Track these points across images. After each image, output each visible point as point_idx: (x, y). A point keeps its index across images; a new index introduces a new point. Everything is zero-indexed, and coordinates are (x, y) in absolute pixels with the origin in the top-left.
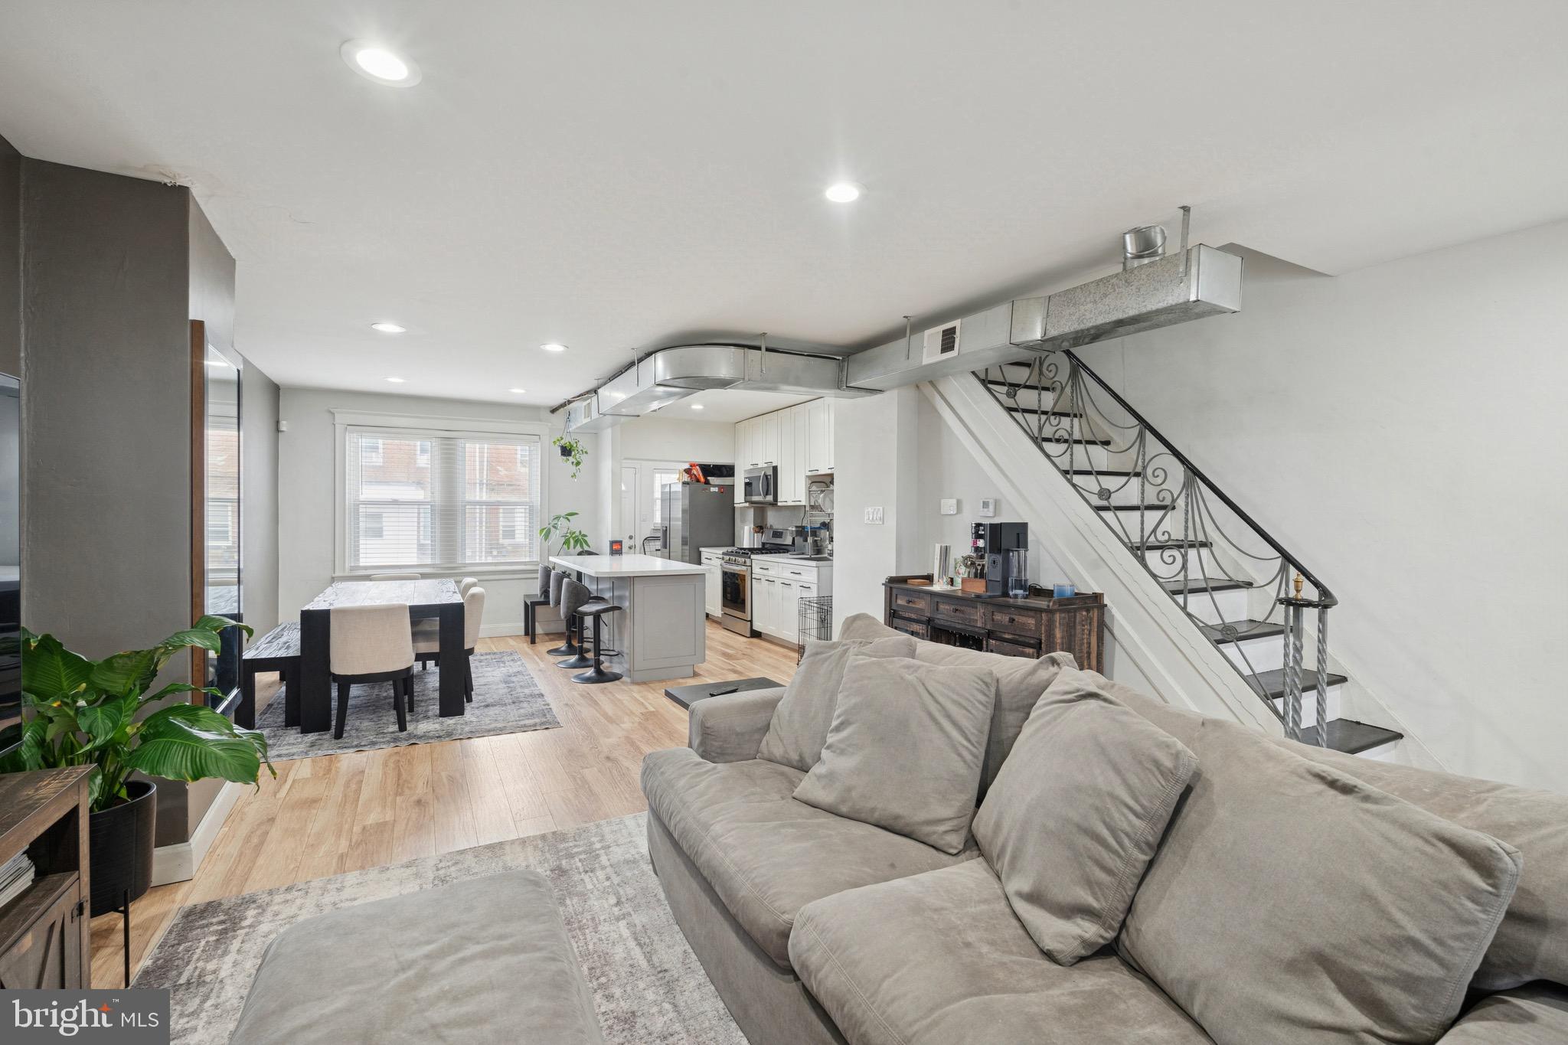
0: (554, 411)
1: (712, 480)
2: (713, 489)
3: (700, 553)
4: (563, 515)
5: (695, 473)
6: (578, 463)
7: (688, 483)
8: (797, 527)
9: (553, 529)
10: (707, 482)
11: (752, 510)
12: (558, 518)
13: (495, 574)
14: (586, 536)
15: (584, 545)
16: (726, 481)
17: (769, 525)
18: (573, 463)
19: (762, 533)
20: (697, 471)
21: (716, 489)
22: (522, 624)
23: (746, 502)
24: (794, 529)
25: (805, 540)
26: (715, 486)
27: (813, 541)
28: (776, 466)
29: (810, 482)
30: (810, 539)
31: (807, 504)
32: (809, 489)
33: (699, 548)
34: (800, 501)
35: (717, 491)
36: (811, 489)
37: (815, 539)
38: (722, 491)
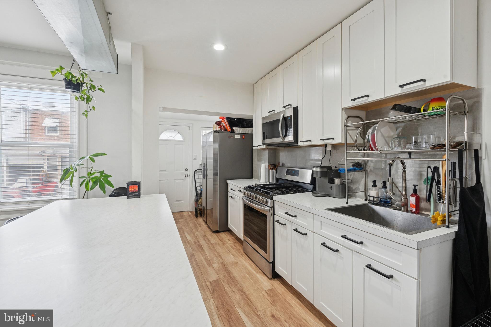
1: (237, 130)
2: (237, 136)
3: (227, 184)
5: (224, 124)
7: (218, 132)
8: (321, 167)
10: (232, 131)
11: (267, 152)
16: (247, 131)
17: (281, 164)
19: (276, 170)
20: (225, 123)
21: (239, 137)
23: (263, 144)
25: (332, 181)
26: (238, 134)
27: (340, 183)
28: (298, 107)
29: (346, 117)
30: (337, 181)
31: (344, 142)
32: (345, 125)
33: (227, 180)
34: (333, 139)
35: (240, 137)
36: (346, 125)
37: (342, 181)
38: (244, 138)
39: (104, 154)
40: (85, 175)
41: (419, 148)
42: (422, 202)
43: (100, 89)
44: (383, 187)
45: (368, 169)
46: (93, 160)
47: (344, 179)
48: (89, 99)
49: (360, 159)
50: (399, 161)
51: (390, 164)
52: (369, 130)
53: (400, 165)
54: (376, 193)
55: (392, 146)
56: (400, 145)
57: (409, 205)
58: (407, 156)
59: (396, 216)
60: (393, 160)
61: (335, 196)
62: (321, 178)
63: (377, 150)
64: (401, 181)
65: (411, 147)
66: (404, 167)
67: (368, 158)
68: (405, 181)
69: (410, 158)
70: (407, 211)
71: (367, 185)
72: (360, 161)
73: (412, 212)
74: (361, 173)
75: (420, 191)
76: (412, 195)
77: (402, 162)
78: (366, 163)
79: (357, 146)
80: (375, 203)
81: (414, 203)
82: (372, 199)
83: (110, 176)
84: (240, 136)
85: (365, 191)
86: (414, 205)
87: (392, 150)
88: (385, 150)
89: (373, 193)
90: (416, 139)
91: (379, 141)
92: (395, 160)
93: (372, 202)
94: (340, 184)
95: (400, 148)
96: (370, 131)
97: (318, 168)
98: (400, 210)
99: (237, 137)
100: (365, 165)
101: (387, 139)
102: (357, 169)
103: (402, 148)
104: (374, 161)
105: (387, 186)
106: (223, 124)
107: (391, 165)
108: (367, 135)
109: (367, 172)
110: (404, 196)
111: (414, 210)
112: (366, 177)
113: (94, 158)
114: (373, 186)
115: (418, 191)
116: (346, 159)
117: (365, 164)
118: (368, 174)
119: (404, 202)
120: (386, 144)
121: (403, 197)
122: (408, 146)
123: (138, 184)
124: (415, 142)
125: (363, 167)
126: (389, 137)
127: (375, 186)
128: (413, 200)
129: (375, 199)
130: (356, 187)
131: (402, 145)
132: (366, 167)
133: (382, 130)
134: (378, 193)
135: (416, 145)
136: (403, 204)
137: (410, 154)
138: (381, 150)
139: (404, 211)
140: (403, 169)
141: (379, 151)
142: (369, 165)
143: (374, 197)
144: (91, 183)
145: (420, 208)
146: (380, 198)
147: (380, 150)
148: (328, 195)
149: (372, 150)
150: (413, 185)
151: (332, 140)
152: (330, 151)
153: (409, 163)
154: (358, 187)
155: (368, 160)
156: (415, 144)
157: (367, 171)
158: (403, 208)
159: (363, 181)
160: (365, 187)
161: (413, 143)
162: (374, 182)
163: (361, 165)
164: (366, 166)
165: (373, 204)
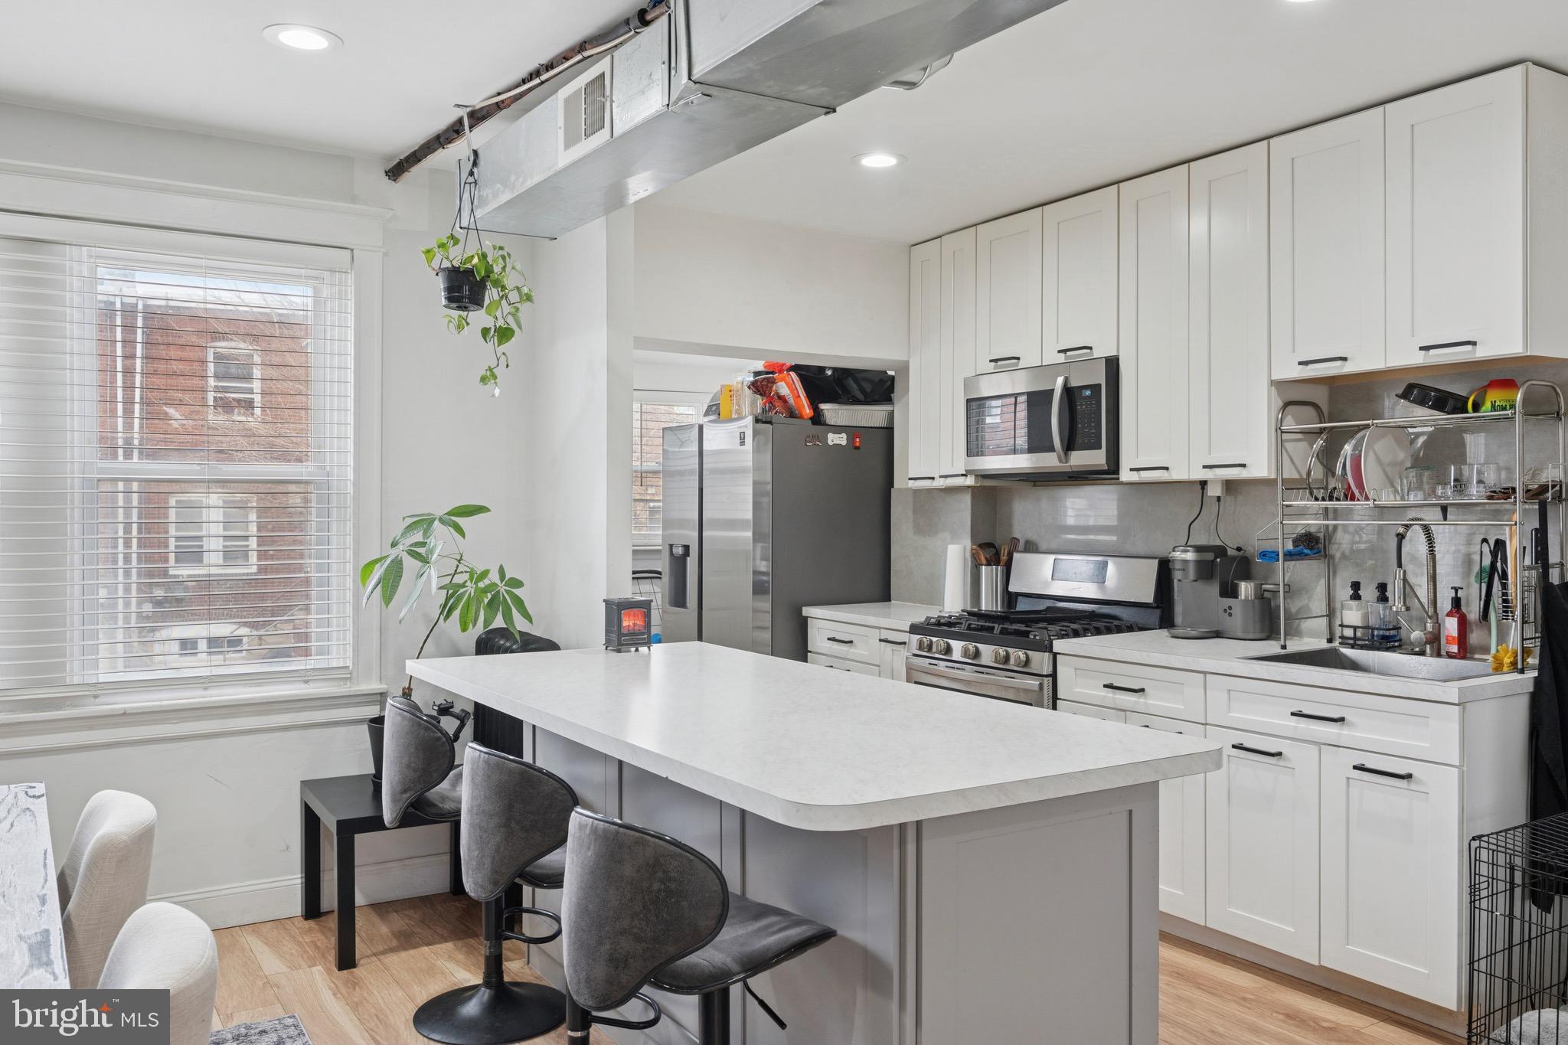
0: (396, 171)
1: (837, 413)
2: (833, 439)
3: (802, 624)
4: (440, 512)
5: (784, 391)
6: (504, 334)
7: (765, 422)
8: (1199, 549)
9: (410, 564)
10: (817, 419)
11: (966, 501)
12: (424, 523)
13: (199, 719)
14: (518, 583)
15: (516, 614)
16: (871, 415)
18: (485, 332)
19: (1007, 565)
20: (788, 387)
21: (842, 440)
22: (295, 880)
23: (967, 473)
24: (1190, 556)
25: (1229, 591)
26: (838, 429)
27: (1255, 594)
28: (1118, 359)
29: (1281, 404)
30: (1246, 589)
31: (1276, 475)
32: (1280, 429)
33: (804, 609)
34: (1244, 466)
35: (844, 443)
36: (1282, 428)
37: (1261, 588)
38: (858, 444)
39: (484, 509)
41: (1465, 496)
42: (1472, 632)
44: (1378, 598)
45: (1335, 551)
46: (459, 530)
47: (1266, 584)
48: (506, 333)
49: (1313, 523)
50: (1417, 527)
51: (1398, 535)
52: (1346, 446)
53: (1422, 538)
54: (1360, 616)
55: (1402, 490)
56: (1420, 488)
57: (1443, 641)
58: (1438, 512)
59: (1412, 669)
60: (1406, 526)
61: (1240, 635)
62: (1196, 581)
63: (1367, 498)
64: (1425, 579)
65: (1447, 493)
66: (1431, 543)
67: (1335, 519)
68: (1433, 578)
69: (1445, 519)
70: (1439, 655)
71: (1334, 597)
72: (1313, 530)
73: (1450, 656)
74: (1314, 563)
75: (1468, 604)
76: (1449, 614)
77: (1427, 529)
78: (1330, 534)
79: (1310, 488)
80: (1360, 642)
81: (1455, 633)
82: (1349, 633)
83: (521, 584)
84: (844, 435)
85: (1327, 616)
86: (1454, 638)
87: (1403, 499)
88: (1387, 499)
89: (1352, 615)
90: (1459, 472)
91: (1371, 475)
92: (1410, 525)
93: (1352, 642)
94: (1255, 598)
95: (1420, 495)
96: (1348, 448)
97: (1188, 551)
98: (1422, 653)
99: (835, 442)
100: (1327, 541)
101: (1389, 470)
102: (1306, 551)
103: (1425, 495)
104: (1351, 529)
105: (1389, 594)
106: (783, 389)
107: (1401, 537)
108: (1341, 460)
109: (1334, 562)
110: (1430, 618)
111: (1454, 649)
112: (1331, 574)
113: (460, 524)
114: (1351, 599)
115: (1463, 603)
116: (1281, 523)
117: (1327, 538)
118: (1334, 566)
119: (1430, 632)
120: (1388, 485)
121: (1429, 621)
122: (1439, 491)
124: (1456, 480)
125: (1321, 546)
126: (1393, 464)
127: (1356, 596)
128: (1451, 626)
129: (1359, 634)
130: (1301, 604)
131: (1426, 487)
132: (1330, 546)
133: (1378, 447)
134: (1366, 616)
135: (1459, 487)
136: (1428, 636)
137: (1444, 509)
138: (1377, 499)
139: (1432, 656)
140: (1429, 547)
141: (1370, 503)
142: (1337, 540)
143: (1355, 628)
145: (1468, 647)
146: (1373, 629)
147: (1375, 500)
148: (1218, 634)
149: (1353, 498)
150: (1452, 588)
151: (1240, 468)
152: (1219, 499)
153: (1441, 532)
154: (1307, 605)
155: (1335, 527)
156: (1455, 486)
157: (1332, 557)
158: (1428, 648)
159: (1321, 588)
160: (1329, 605)
161: (1452, 484)
162: (1356, 586)
163: (1317, 540)
164: (1330, 543)
165: (1353, 647)
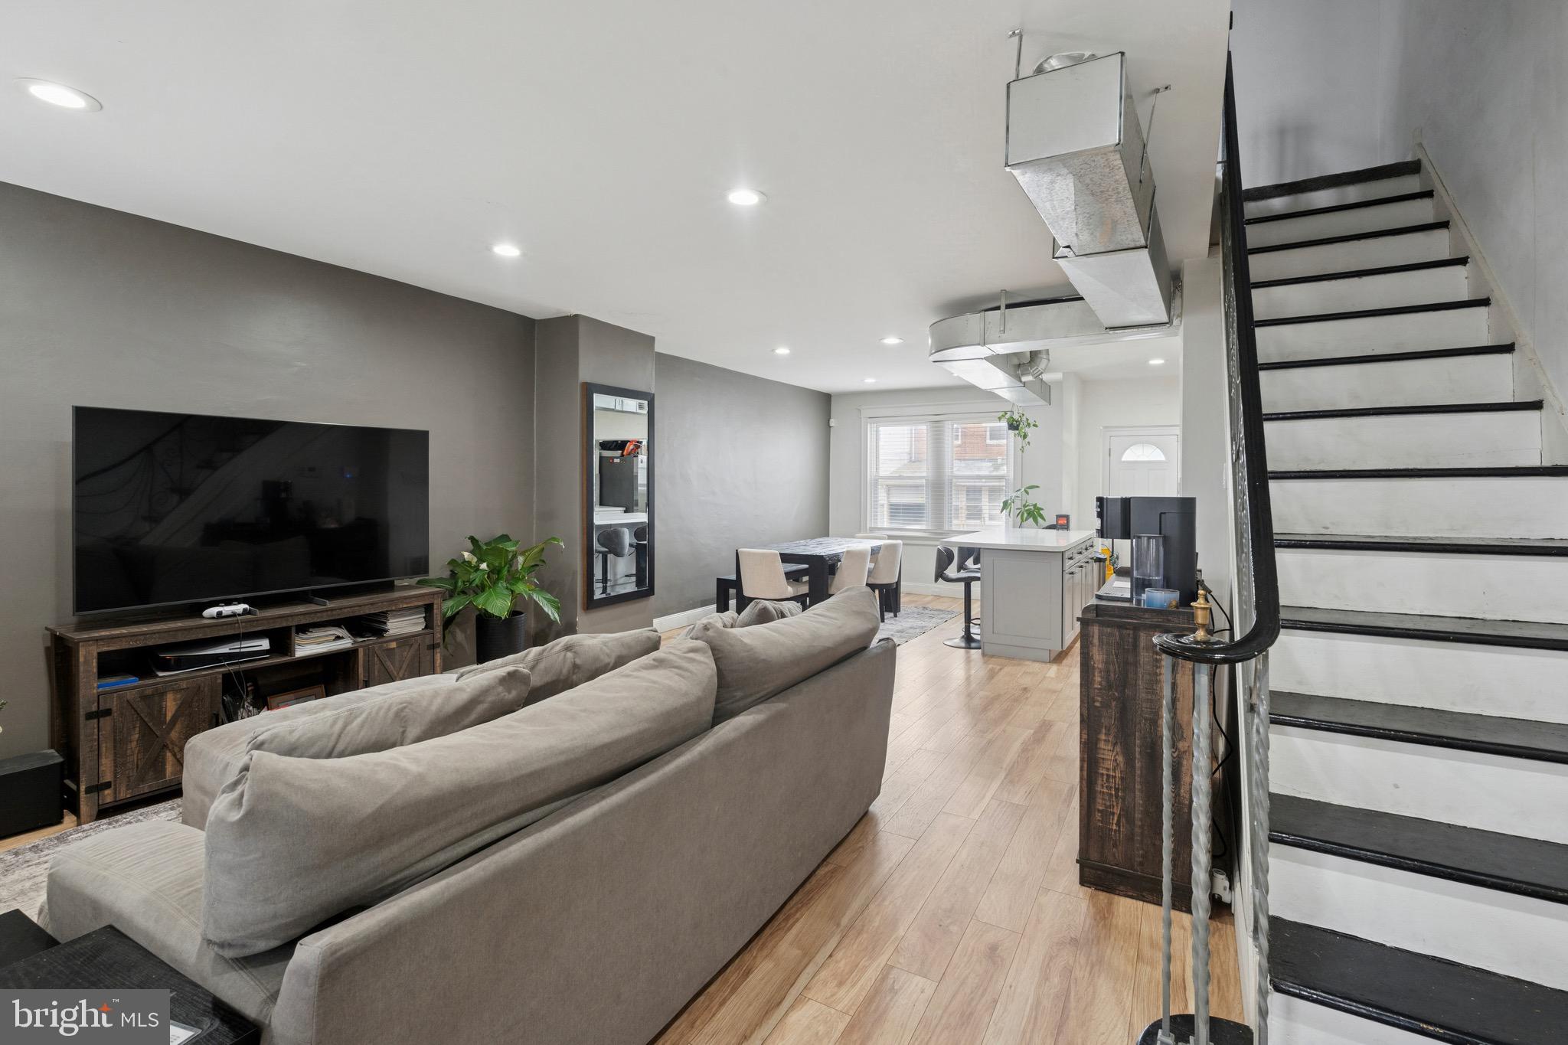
12: (1018, 490)
15: (1038, 518)
18: (1021, 436)
39: (1038, 487)
40: (1020, 507)
43: (1034, 425)
46: (1027, 493)
48: (1025, 436)
83: (1042, 509)
113: (1029, 490)
123: (1067, 517)
144: (1025, 515)
